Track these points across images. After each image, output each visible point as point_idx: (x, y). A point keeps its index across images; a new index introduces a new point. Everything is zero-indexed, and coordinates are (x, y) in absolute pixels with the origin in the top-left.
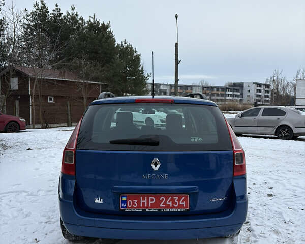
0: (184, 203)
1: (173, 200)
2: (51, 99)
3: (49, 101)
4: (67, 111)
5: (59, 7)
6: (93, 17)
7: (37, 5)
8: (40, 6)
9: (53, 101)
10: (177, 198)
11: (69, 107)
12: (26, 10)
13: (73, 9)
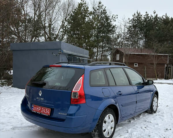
0: (48, 112)
1: (45, 110)
2: (136, 65)
3: (135, 66)
4: (144, 72)
5: (147, 13)
6: (165, 15)
7: (135, 15)
8: (136, 15)
9: (137, 66)
10: (47, 109)
11: (145, 70)
12: (129, 19)
13: (155, 13)
